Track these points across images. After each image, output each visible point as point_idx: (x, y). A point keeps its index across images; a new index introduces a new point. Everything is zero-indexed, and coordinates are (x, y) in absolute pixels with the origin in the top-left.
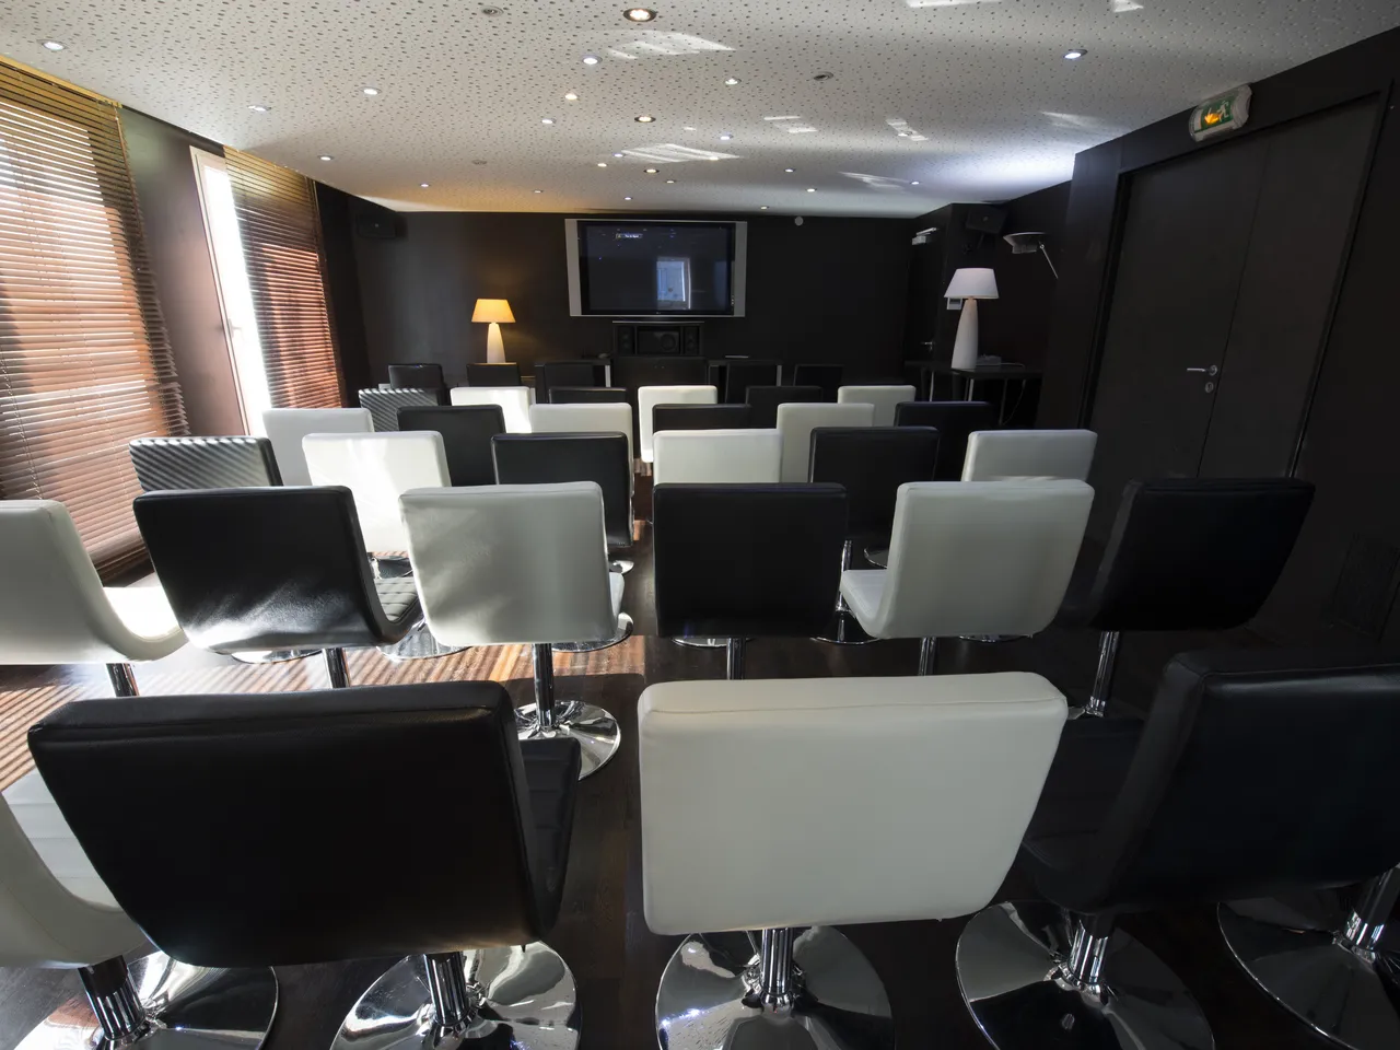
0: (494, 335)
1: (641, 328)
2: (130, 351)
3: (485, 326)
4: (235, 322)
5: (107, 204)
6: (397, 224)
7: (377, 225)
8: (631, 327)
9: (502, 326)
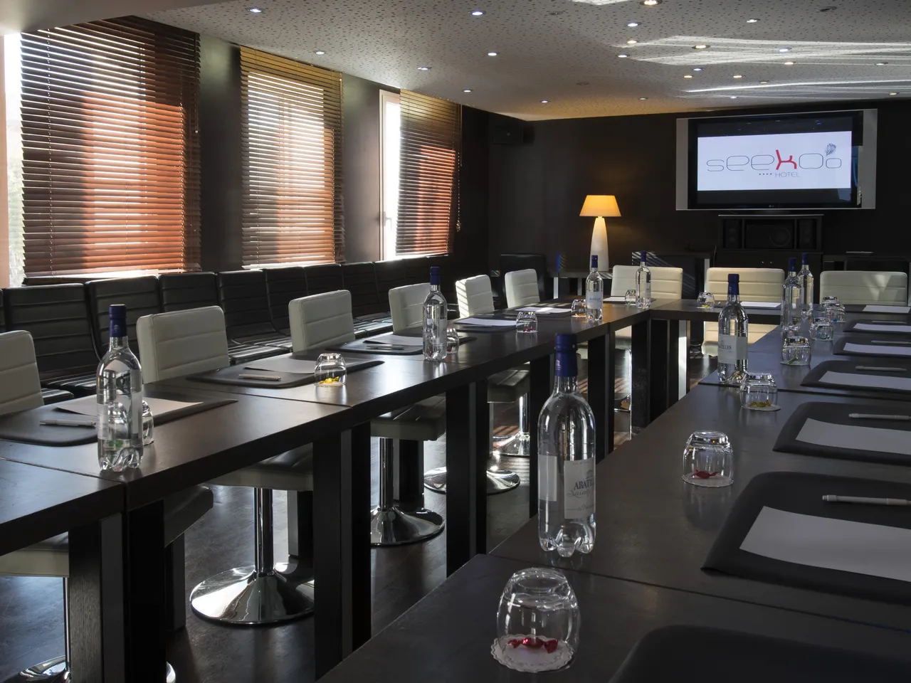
0: (600, 227)
1: (749, 221)
2: (320, 231)
3: (591, 220)
4: (388, 215)
5: (327, 126)
6: (526, 132)
7: (508, 134)
8: (740, 220)
9: (609, 220)
